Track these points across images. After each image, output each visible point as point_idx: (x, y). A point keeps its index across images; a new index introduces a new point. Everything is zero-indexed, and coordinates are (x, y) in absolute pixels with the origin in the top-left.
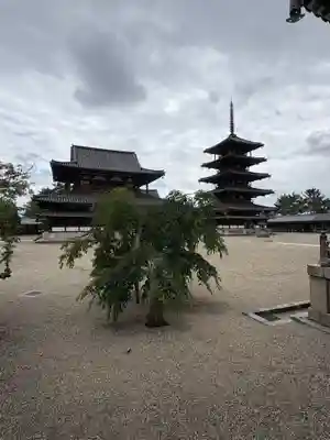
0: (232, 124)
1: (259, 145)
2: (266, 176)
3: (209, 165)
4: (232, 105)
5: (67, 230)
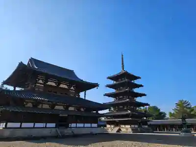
0: (123, 61)
1: (139, 78)
2: (144, 95)
4: (122, 56)
5: (22, 126)
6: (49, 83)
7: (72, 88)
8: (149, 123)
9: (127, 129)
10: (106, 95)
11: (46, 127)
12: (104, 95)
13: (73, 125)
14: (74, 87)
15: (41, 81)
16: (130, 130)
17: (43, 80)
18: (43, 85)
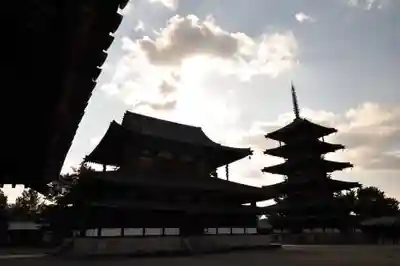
1: (333, 130)
2: (348, 165)
4: (293, 89)
5: (125, 234)
10: (267, 170)
11: (163, 235)
13: (212, 231)
15: (146, 152)
17: (149, 149)
18: (150, 159)
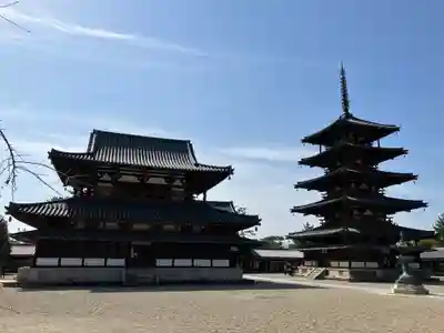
0: (345, 95)
2: (410, 177)
3: (311, 162)
4: (343, 72)
5: (62, 264)
6: (125, 178)
7: (178, 183)
8: (422, 255)
9: (341, 272)
10: (300, 185)
11: (105, 266)
12: (297, 187)
14: (182, 180)
15: (106, 177)
16: (347, 275)
17: (110, 174)
18: (110, 185)
